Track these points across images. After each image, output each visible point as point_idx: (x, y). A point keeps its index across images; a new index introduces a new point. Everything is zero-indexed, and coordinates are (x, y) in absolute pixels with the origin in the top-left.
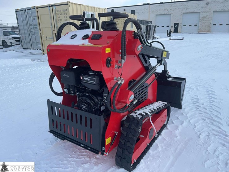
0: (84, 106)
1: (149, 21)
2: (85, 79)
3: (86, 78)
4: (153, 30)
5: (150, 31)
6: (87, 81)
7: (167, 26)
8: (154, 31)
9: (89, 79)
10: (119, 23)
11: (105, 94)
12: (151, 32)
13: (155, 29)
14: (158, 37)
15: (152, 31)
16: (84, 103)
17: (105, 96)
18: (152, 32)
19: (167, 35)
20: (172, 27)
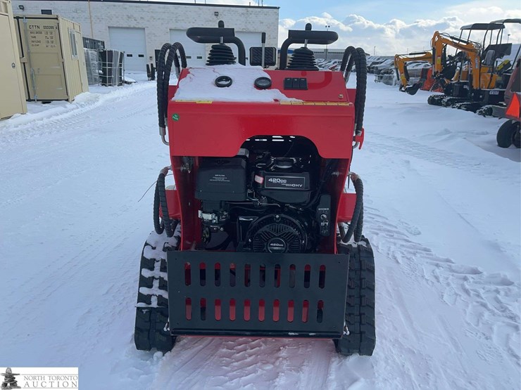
0: (275, 245)
1: (99, 41)
2: (274, 181)
3: (277, 178)
4: (118, 63)
5: (110, 65)
6: (279, 185)
7: (140, 56)
8: (121, 65)
9: (285, 181)
10: (39, 42)
11: (322, 209)
12: (113, 68)
13: (121, 61)
14: (129, 81)
15: (116, 66)
16: (279, 236)
17: (323, 213)
18: (115, 68)
19: (148, 76)
20: (151, 57)
